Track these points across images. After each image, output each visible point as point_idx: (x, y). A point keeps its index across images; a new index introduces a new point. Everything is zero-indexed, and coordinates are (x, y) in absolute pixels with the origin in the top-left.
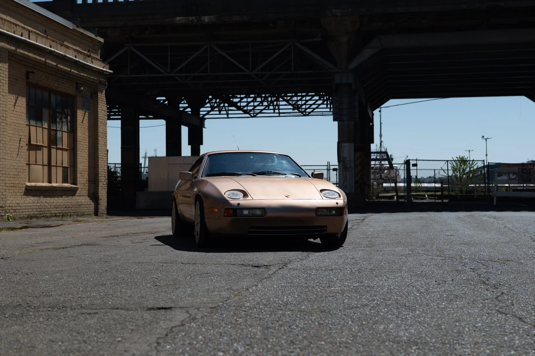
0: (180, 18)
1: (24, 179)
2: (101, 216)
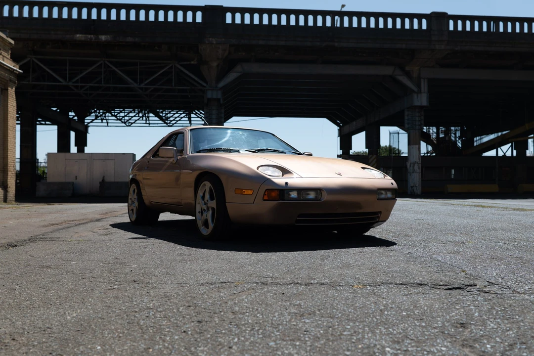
0: (80, 35)
2: (10, 203)
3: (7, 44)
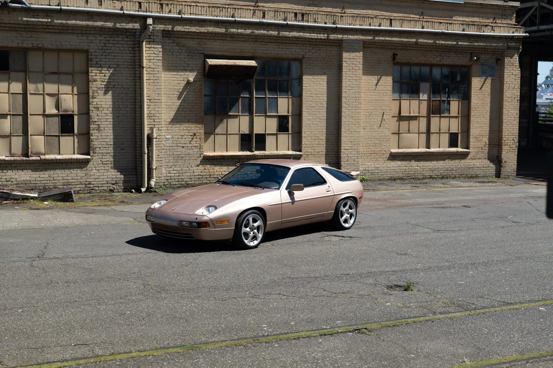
1: (389, 147)
2: (505, 178)
3: (508, 8)
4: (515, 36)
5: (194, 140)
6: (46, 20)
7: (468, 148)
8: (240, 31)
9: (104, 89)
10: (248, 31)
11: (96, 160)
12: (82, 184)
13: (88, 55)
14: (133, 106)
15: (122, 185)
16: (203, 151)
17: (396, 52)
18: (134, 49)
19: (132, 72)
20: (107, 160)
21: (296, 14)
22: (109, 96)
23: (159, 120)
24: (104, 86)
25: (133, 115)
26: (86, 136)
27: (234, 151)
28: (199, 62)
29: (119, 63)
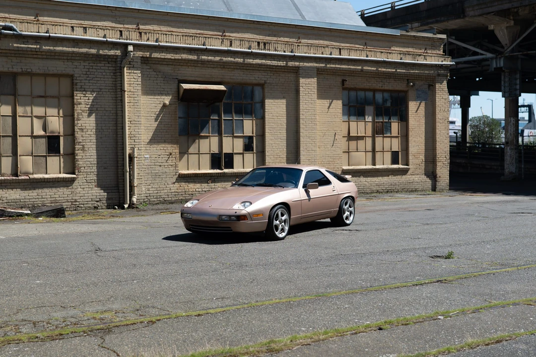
1: (341, 164)
2: (440, 192)
3: (436, 40)
4: (444, 64)
5: (170, 159)
6: (35, 47)
7: (407, 165)
8: (210, 58)
9: (88, 112)
10: (218, 59)
11: (81, 179)
12: (68, 202)
13: (73, 80)
14: (115, 128)
15: (105, 202)
16: (178, 170)
17: (345, 79)
18: (115, 74)
19: (114, 96)
20: (91, 178)
21: (259, 43)
22: (93, 118)
23: (139, 141)
24: (88, 109)
25: (114, 136)
26: (71, 156)
27: (206, 169)
28: (175, 86)
29: (101, 87)
